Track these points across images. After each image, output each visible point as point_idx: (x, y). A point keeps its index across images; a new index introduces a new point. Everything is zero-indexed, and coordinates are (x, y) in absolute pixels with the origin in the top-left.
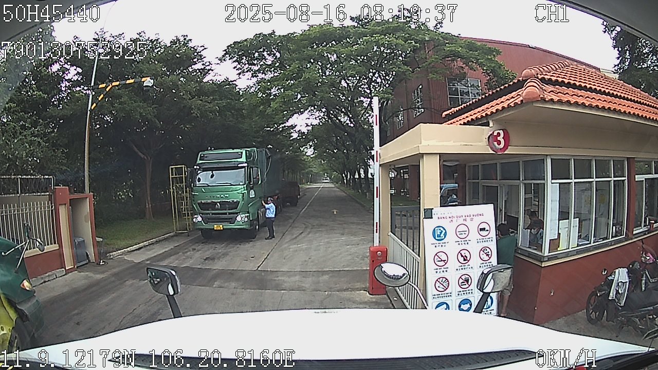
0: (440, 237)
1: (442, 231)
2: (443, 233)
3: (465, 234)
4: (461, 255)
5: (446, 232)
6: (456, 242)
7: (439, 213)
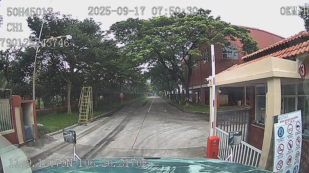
0: (281, 135)
1: (282, 131)
2: (282, 132)
3: (291, 130)
4: (289, 144)
5: (283, 131)
6: (288, 136)
7: (281, 119)
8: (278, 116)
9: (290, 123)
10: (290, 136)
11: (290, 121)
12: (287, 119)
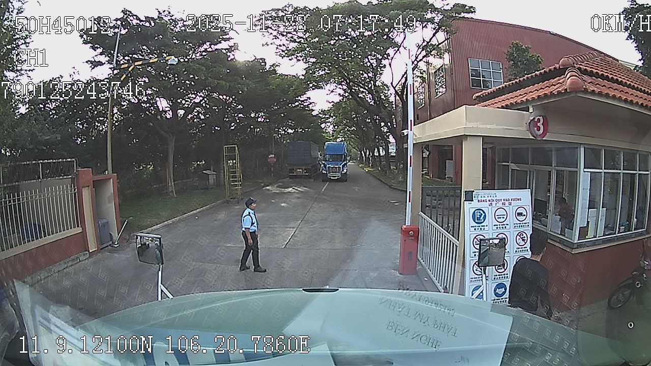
0: (480, 220)
1: (482, 214)
2: (482, 216)
3: (503, 218)
5: (485, 215)
6: (494, 225)
7: (480, 196)
8: (473, 191)
9: (500, 205)
10: (501, 226)
11: (500, 202)
12: (495, 198)
